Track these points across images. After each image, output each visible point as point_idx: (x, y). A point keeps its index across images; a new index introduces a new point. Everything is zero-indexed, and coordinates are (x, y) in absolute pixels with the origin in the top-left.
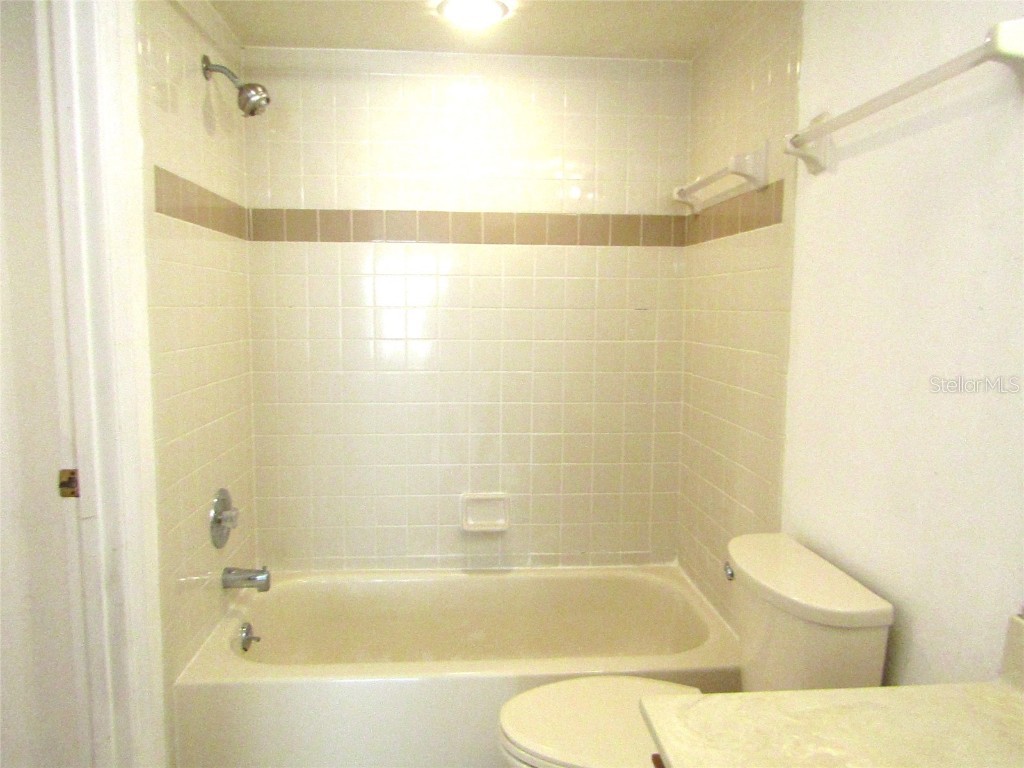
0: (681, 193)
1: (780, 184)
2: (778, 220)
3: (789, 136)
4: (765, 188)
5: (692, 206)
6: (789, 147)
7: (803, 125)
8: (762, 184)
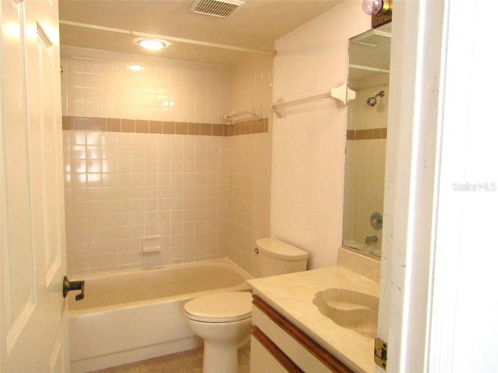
0: (227, 117)
1: (267, 119)
2: (267, 131)
3: (272, 105)
4: (261, 120)
5: (231, 121)
6: (272, 109)
7: (274, 102)
8: (260, 118)
